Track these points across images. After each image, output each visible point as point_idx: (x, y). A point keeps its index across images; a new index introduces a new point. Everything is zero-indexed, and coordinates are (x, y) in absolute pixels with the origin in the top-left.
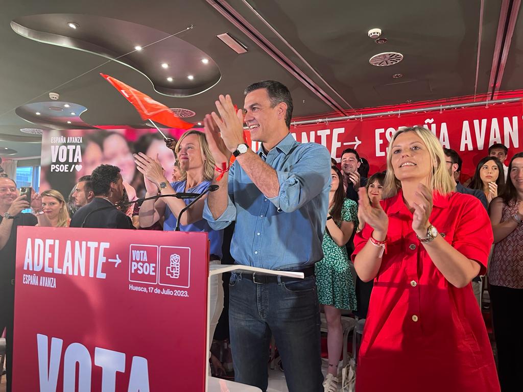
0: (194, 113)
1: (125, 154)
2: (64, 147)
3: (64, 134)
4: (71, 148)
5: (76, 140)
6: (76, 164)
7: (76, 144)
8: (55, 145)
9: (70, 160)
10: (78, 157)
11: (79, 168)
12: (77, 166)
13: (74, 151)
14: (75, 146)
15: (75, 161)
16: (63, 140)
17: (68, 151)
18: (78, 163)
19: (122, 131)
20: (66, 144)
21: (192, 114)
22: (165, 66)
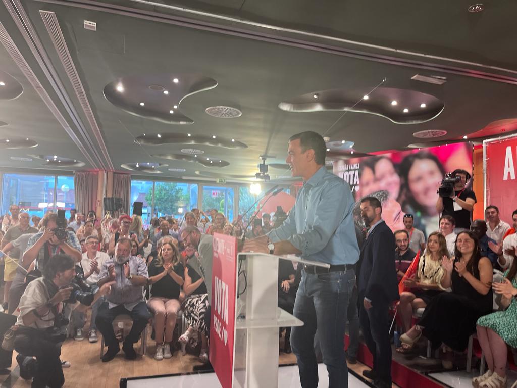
0: (446, 133)
1: (392, 174)
2: (347, 173)
3: (347, 163)
4: (352, 173)
5: (355, 167)
6: (355, 186)
7: (355, 170)
8: (341, 172)
9: (352, 183)
10: (357, 180)
11: (357, 189)
12: (356, 187)
13: (354, 175)
14: (354, 172)
15: (355, 183)
16: (346, 167)
17: (350, 176)
18: (356, 185)
19: (388, 155)
20: (348, 171)
21: (444, 133)
22: (394, 103)
